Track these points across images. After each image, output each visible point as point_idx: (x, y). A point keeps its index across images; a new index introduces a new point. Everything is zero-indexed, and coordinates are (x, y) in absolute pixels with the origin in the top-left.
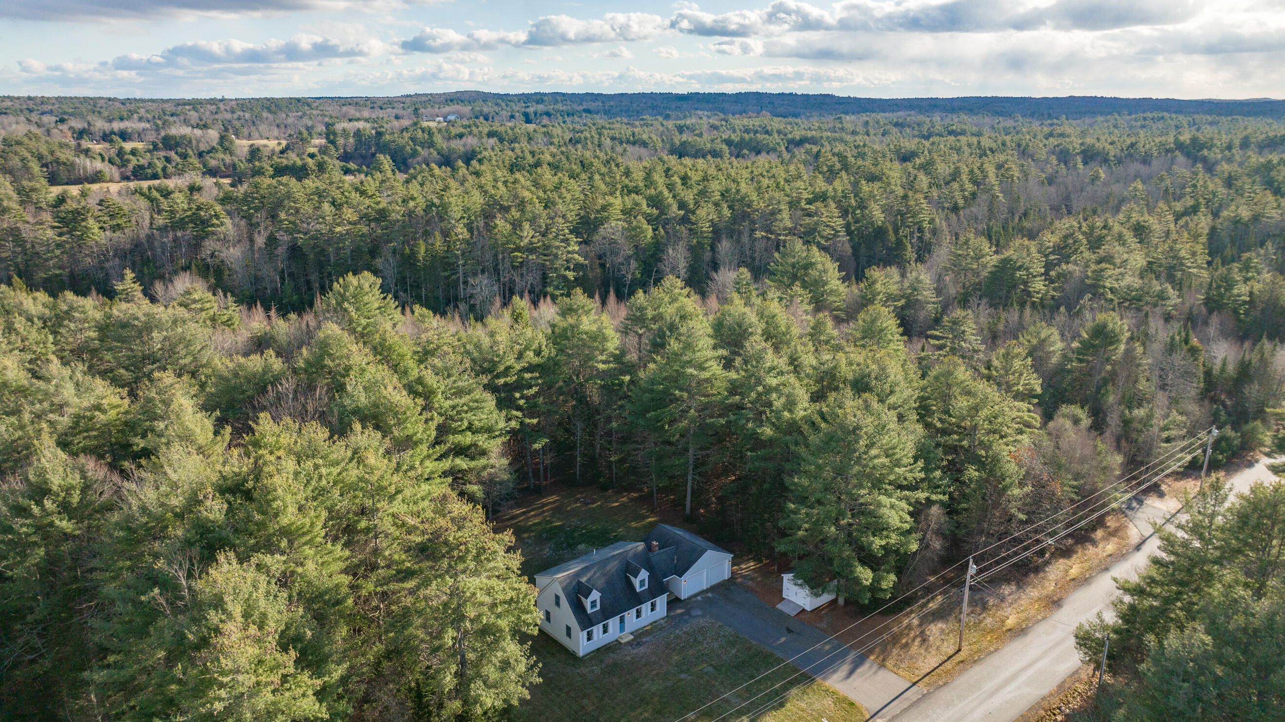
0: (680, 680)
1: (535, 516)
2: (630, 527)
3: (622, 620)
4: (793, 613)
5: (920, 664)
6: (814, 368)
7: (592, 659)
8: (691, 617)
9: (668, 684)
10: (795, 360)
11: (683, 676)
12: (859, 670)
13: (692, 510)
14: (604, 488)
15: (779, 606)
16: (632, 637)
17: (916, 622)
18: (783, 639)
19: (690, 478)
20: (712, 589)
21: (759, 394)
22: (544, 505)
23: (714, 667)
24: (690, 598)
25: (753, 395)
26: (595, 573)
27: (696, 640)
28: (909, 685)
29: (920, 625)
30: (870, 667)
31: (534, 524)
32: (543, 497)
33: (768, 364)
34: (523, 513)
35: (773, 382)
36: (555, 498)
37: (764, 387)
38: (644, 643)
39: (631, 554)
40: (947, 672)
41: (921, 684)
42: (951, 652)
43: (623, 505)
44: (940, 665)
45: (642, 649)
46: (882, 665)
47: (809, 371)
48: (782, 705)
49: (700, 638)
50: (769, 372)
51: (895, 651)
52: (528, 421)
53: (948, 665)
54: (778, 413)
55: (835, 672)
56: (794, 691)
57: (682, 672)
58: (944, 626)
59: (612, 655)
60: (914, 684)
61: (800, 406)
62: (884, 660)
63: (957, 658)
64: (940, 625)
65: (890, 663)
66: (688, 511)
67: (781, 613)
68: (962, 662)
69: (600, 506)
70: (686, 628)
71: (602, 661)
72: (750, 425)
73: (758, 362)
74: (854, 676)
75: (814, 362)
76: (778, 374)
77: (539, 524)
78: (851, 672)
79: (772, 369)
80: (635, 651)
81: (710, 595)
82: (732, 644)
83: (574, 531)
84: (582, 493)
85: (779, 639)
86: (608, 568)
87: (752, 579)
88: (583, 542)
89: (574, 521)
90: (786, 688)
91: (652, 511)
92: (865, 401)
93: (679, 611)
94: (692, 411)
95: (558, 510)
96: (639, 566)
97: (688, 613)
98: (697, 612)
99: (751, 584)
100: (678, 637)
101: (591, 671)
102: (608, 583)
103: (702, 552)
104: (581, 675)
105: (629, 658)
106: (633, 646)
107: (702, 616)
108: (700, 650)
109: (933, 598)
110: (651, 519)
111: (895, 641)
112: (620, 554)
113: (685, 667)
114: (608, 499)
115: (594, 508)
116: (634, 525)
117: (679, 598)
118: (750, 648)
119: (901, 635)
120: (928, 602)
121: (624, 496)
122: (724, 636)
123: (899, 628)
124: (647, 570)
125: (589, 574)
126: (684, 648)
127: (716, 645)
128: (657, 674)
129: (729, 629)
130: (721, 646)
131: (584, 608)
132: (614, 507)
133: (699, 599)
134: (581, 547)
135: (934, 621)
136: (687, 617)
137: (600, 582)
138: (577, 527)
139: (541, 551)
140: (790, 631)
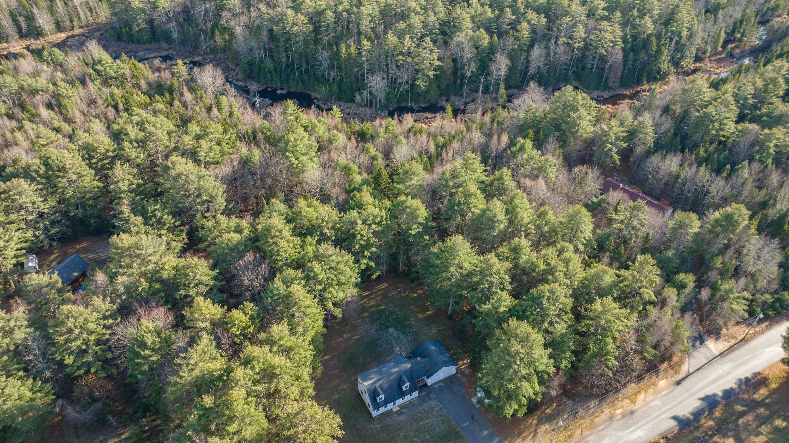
1: (374, 299)
2: (418, 318)
3: (395, 402)
4: (477, 406)
7: (378, 419)
8: (430, 399)
11: (415, 439)
15: (473, 399)
16: (398, 408)
17: (535, 422)
18: (467, 423)
20: (444, 380)
22: (379, 290)
23: (431, 436)
24: (432, 385)
26: (384, 381)
27: (427, 415)
29: (537, 425)
31: (371, 307)
32: (380, 284)
34: (368, 296)
36: (386, 285)
38: (403, 413)
39: (403, 371)
43: (419, 296)
45: (402, 418)
49: (430, 415)
57: (415, 436)
58: (549, 427)
59: (387, 418)
64: (547, 426)
67: (472, 403)
69: (407, 295)
70: (425, 406)
71: (382, 422)
77: (374, 306)
80: (398, 418)
81: (442, 384)
82: (443, 421)
83: (390, 315)
84: (400, 282)
85: (465, 423)
86: (391, 378)
87: (465, 376)
88: (393, 325)
89: (392, 307)
93: (424, 393)
96: (405, 379)
97: (428, 396)
98: (433, 396)
99: (464, 379)
100: (420, 412)
101: (376, 428)
102: (390, 386)
103: (440, 368)
104: (372, 430)
105: (394, 422)
106: (399, 413)
107: (435, 399)
108: (427, 423)
109: (551, 405)
110: (429, 313)
111: (519, 435)
112: (397, 371)
113: (418, 434)
114: (412, 291)
115: (404, 297)
116: (420, 316)
117: (426, 385)
118: (451, 426)
119: (524, 431)
120: (547, 409)
121: (421, 289)
122: (441, 416)
123: (525, 426)
124: (410, 381)
125: (380, 382)
126: (420, 420)
127: (435, 421)
128: (404, 436)
129: (445, 411)
130: (438, 422)
131: (376, 401)
132: (414, 297)
133: (436, 386)
134: (391, 330)
135: (545, 423)
136: (427, 398)
137: (386, 385)
138: (392, 312)
139: (371, 329)
140: (473, 418)
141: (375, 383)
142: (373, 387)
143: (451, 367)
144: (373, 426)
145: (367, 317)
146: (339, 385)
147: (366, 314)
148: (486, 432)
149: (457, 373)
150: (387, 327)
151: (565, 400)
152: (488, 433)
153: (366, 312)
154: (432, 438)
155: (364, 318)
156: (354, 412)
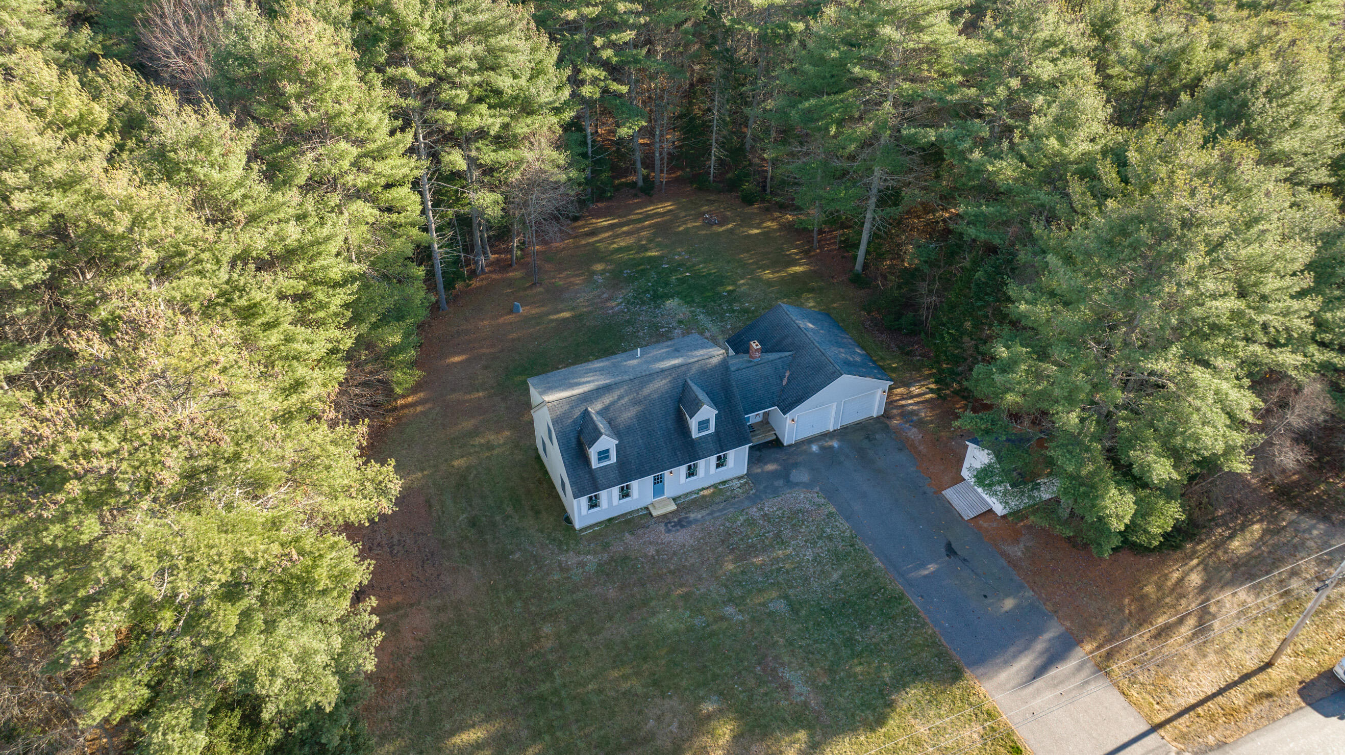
0: (722, 618)
1: (628, 234)
2: (759, 280)
3: (659, 481)
4: (968, 514)
5: (1176, 680)
6: (1141, 48)
7: (595, 537)
8: (790, 484)
9: (698, 621)
10: (1108, 25)
11: (730, 610)
12: (1053, 672)
13: (865, 266)
14: (748, 200)
15: (949, 494)
16: (673, 507)
17: (1195, 579)
18: (932, 567)
19: (869, 215)
20: (843, 433)
21: (1012, 93)
22: (648, 217)
23: (790, 604)
24: (799, 444)
25: (1001, 91)
26: (620, 398)
27: (778, 535)
28: (1144, 727)
29: (1202, 589)
30: (1080, 667)
31: (620, 250)
32: (652, 203)
33: (1044, 34)
34: (611, 227)
35: (1045, 70)
36: (668, 206)
37: (1025, 79)
38: (690, 523)
39: (694, 369)
40: (1231, 713)
41: (1167, 732)
42: (1251, 664)
43: (766, 234)
44: (1221, 692)
45: (682, 537)
46: (1102, 667)
47: (1128, 51)
48: (881, 721)
49: (787, 533)
50: (1041, 50)
51: (1137, 639)
52: (615, 86)
53: (1237, 697)
54: (1035, 138)
55: (1007, 663)
56: (914, 693)
57: (730, 600)
58: (1250, 600)
59: (628, 537)
60: (1155, 728)
61: (1082, 133)
62: (1109, 656)
63: (1260, 684)
64: (1243, 594)
65: (1118, 666)
66: (858, 267)
67: (948, 507)
68: (1269, 695)
69: (731, 231)
70: (770, 506)
71: (606, 546)
72: (976, 155)
73: (1024, 27)
74: (1040, 683)
75: (1143, 36)
76: (1063, 53)
77: (627, 249)
78: (1039, 672)
79: (1050, 43)
80: (668, 538)
81: (835, 444)
82: (838, 558)
83: (673, 270)
84: (711, 202)
85: (923, 565)
86: (646, 391)
87: (920, 424)
88: (678, 294)
89: (680, 254)
90: (901, 683)
91: (806, 253)
92: (1227, 158)
93: (771, 467)
94: (888, 106)
95: (663, 229)
96: (702, 395)
97: (784, 475)
98: (801, 475)
99: (913, 433)
100: (751, 522)
101: (582, 565)
102: (642, 418)
103: (833, 376)
104: (563, 569)
105: (651, 551)
106: (674, 521)
107: (807, 486)
108: (777, 560)
109: (1243, 528)
110: (798, 269)
111: (1143, 617)
112: (674, 367)
113: (738, 592)
114: (746, 221)
115: (719, 234)
116: (768, 275)
117: (777, 443)
118: (867, 574)
119: (1158, 606)
120: (1231, 537)
121: (773, 220)
122: (830, 538)
123: (1159, 587)
124: (716, 404)
125: (607, 399)
126: (752, 550)
127: (809, 555)
128: (686, 597)
129: (843, 525)
130: (817, 559)
131: (586, 460)
132: (750, 236)
133: (815, 448)
134: (671, 304)
135: (1232, 583)
136: (780, 483)
137: (627, 416)
138: (679, 265)
139: (609, 299)
140: (950, 551)
141: (586, 398)
142: (577, 413)
143: (870, 381)
144: (571, 559)
145: (603, 272)
146: (475, 432)
147: (599, 267)
148: (1009, 604)
149: (887, 415)
150: (658, 298)
151: (1291, 515)
152: (1017, 607)
153: (601, 260)
154: (794, 609)
155: (594, 273)
156: (509, 510)
